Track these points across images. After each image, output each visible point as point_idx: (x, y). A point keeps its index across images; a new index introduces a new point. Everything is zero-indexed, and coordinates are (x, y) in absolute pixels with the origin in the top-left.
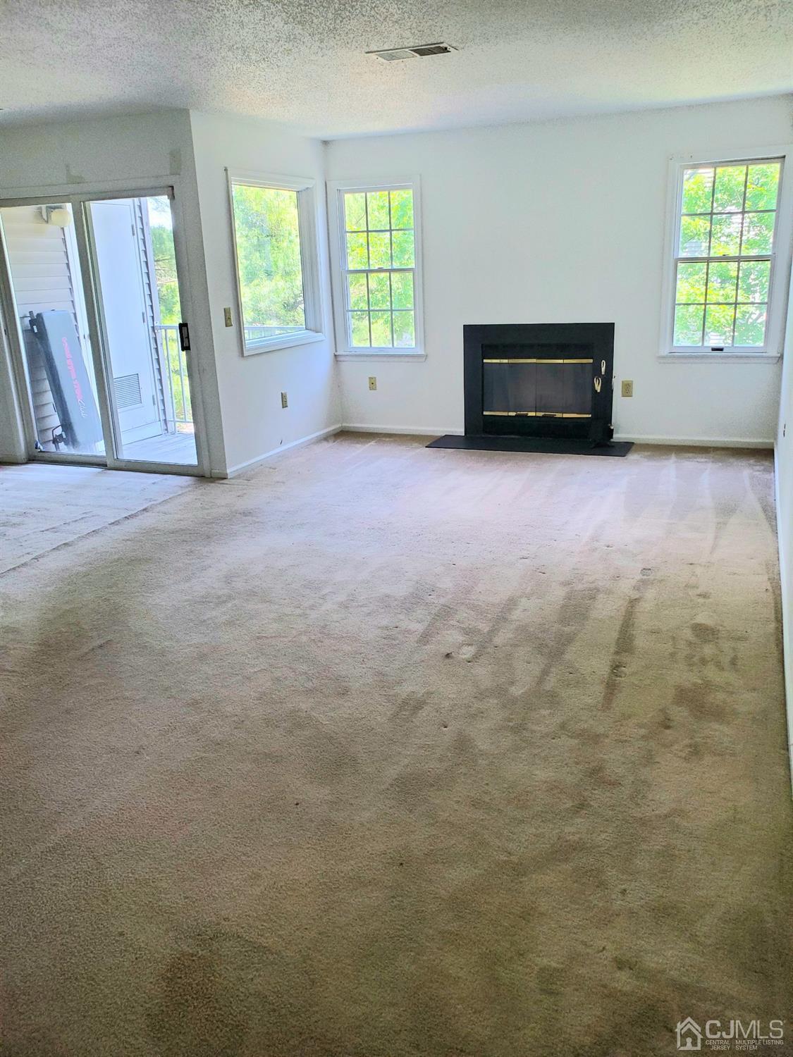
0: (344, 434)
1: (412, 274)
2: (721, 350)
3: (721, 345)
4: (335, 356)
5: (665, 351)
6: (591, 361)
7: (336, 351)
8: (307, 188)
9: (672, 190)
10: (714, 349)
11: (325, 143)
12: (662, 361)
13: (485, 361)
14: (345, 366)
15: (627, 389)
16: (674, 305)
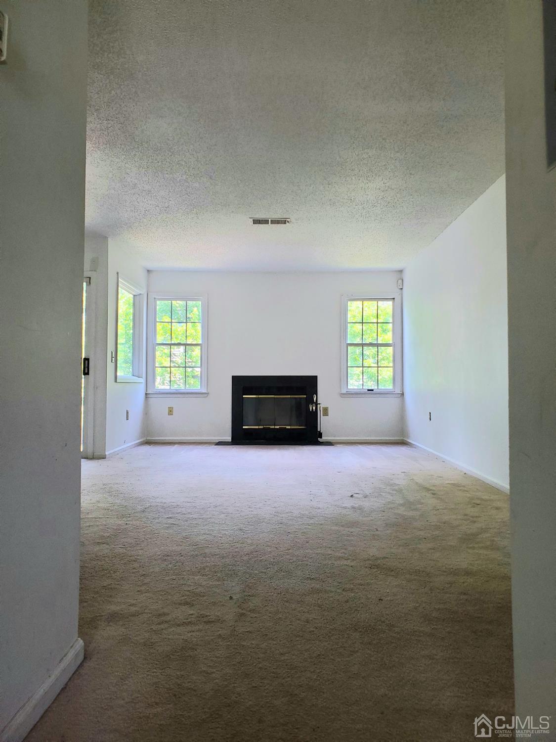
0: (148, 443)
1: (200, 347)
2: (373, 390)
3: (372, 388)
4: (146, 394)
5: (344, 391)
6: (305, 396)
7: (146, 391)
8: (140, 294)
9: (344, 312)
10: (368, 390)
11: (148, 271)
12: (343, 396)
13: (244, 396)
14: (152, 401)
15: (326, 410)
16: (347, 367)
